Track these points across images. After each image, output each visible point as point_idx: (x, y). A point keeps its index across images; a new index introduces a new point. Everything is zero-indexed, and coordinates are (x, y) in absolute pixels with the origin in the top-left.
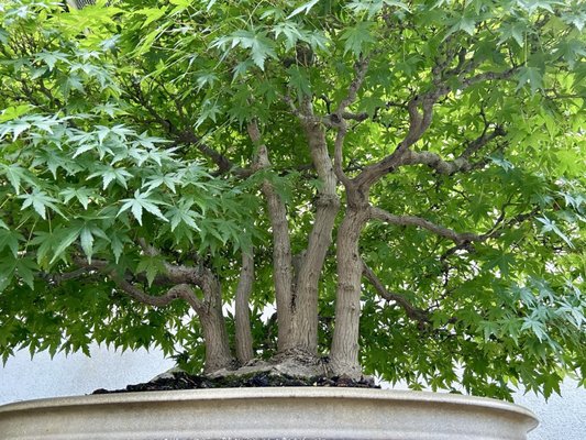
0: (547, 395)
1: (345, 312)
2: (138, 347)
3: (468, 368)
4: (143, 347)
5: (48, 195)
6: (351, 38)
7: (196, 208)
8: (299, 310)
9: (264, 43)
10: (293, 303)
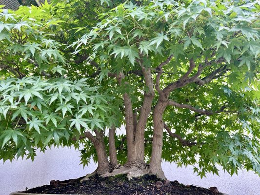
0: (232, 174)
1: (157, 146)
2: (64, 146)
3: (201, 158)
4: (66, 146)
5: (38, 119)
6: (173, 50)
7: (100, 117)
8: (137, 143)
9: (134, 50)
10: (134, 140)
